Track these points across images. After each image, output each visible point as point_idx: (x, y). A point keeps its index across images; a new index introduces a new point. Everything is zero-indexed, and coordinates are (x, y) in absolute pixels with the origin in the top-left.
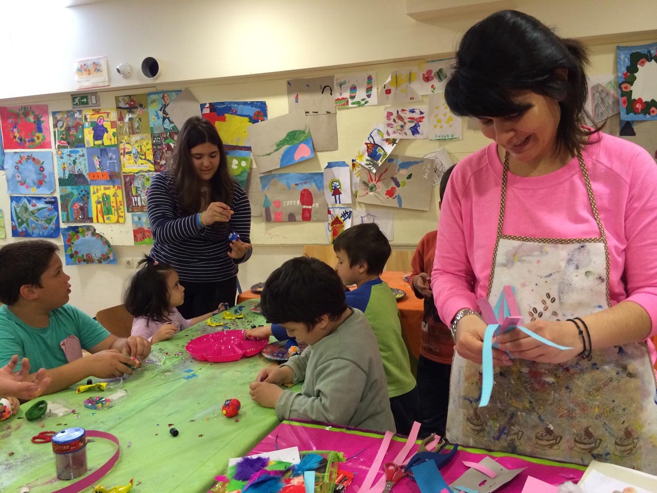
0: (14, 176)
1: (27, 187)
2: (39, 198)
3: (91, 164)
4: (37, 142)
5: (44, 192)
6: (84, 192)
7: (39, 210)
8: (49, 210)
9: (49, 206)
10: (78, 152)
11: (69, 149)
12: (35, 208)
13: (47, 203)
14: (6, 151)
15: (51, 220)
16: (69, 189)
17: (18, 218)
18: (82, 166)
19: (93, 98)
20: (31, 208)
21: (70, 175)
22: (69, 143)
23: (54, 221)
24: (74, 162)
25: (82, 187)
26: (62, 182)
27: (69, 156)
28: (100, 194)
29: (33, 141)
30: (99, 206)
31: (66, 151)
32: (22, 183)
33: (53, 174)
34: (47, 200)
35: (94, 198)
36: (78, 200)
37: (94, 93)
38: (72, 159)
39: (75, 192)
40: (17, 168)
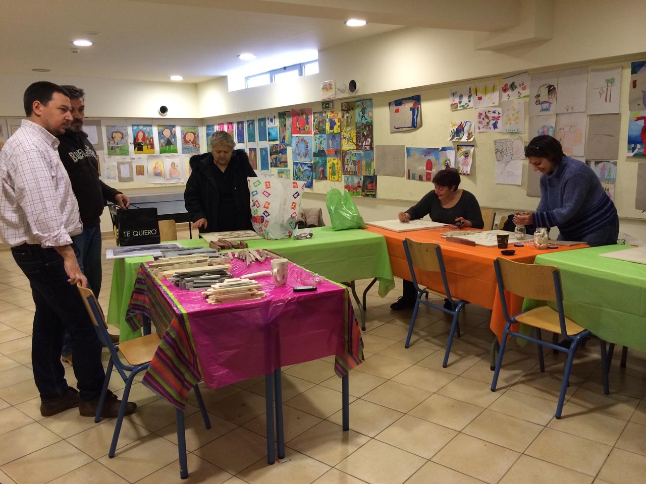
0: (295, 150)
1: (301, 157)
2: (305, 164)
3: (328, 144)
4: (306, 130)
5: (307, 160)
6: (324, 161)
7: (305, 171)
8: (309, 171)
9: (309, 169)
10: (323, 137)
11: (319, 135)
12: (304, 170)
13: (308, 167)
14: (293, 135)
15: (309, 177)
16: (318, 159)
17: (296, 175)
18: (324, 146)
19: (331, 104)
20: (302, 170)
21: (319, 150)
22: (319, 131)
23: (310, 178)
24: (321, 143)
25: (323, 158)
26: (315, 155)
27: (319, 139)
28: (331, 163)
29: (304, 129)
30: (330, 170)
31: (318, 136)
32: (299, 155)
33: (311, 150)
34: (308, 165)
35: (328, 165)
36: (321, 166)
37: (332, 101)
38: (320, 141)
39: (320, 161)
40: (297, 146)
